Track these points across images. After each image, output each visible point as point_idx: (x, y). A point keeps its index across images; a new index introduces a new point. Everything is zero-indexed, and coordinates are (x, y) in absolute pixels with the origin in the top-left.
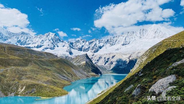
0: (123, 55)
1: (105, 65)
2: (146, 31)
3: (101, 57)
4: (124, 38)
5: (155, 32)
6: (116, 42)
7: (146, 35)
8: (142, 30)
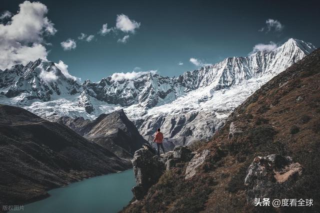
0: (216, 113)
1: (172, 137)
2: (273, 54)
3: (164, 119)
4: (221, 72)
5: (292, 57)
6: (200, 81)
7: (272, 65)
8: (262, 54)
